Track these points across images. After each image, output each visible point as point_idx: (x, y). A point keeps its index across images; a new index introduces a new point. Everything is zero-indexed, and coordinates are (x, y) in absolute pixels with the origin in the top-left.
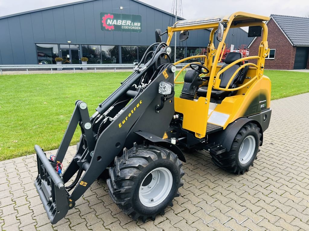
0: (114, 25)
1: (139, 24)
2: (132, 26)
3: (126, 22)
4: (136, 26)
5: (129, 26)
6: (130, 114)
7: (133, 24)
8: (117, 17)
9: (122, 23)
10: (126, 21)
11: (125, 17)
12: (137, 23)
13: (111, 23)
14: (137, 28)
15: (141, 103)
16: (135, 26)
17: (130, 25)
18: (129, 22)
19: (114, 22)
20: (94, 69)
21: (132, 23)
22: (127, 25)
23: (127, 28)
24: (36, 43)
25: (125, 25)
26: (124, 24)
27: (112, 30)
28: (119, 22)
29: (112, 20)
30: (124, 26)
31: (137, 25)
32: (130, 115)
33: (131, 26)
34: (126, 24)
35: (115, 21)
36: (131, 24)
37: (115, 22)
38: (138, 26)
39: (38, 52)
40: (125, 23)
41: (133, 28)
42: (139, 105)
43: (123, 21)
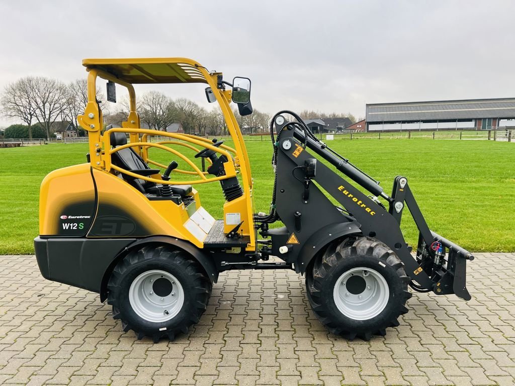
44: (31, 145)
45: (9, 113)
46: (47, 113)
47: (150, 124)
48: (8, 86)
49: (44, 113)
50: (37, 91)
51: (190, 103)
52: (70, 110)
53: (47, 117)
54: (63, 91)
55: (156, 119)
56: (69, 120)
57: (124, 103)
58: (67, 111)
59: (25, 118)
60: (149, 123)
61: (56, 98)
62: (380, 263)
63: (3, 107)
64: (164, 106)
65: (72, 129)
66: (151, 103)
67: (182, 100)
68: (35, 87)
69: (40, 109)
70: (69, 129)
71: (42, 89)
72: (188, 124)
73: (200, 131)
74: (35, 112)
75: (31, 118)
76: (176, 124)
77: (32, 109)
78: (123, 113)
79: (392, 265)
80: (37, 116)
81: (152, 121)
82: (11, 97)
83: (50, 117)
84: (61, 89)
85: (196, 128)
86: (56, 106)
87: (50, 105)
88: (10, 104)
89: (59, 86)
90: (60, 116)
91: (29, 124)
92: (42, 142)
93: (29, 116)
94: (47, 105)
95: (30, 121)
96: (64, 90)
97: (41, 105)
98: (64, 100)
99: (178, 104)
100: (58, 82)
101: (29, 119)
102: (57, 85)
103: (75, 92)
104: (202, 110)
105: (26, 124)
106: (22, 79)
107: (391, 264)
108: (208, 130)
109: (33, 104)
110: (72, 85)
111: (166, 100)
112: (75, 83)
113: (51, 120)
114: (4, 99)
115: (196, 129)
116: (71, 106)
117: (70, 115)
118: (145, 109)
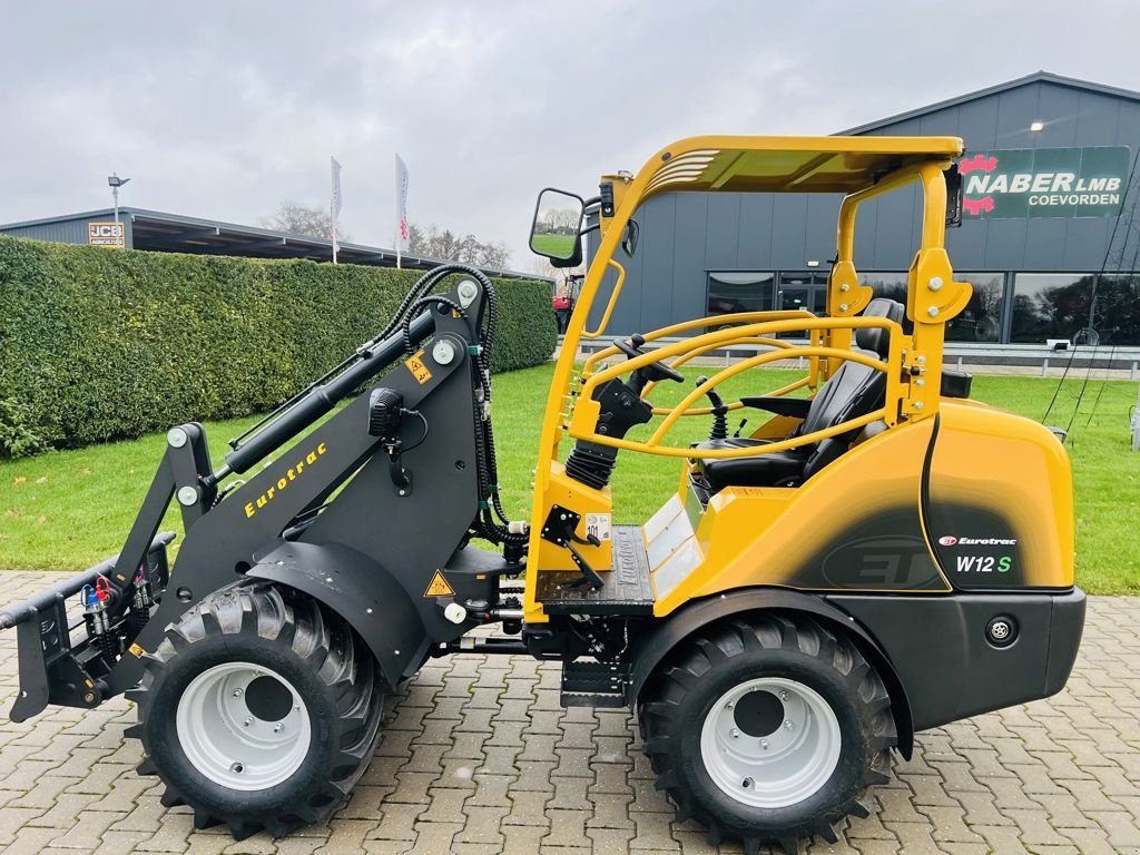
0: (997, 194)
1: (1114, 183)
2: (1079, 194)
3: (1053, 179)
4: (1099, 193)
5: (1064, 194)
6: (283, 481)
7: (1086, 184)
8: (1011, 162)
9: (1031, 183)
10: (1051, 175)
11: (1048, 160)
12: (1103, 181)
13: (981, 190)
14: (1102, 200)
15: (321, 451)
16: (1093, 192)
17: (1067, 188)
18: (1063, 180)
19: (997, 182)
20: (956, 363)
21: (1081, 181)
22: (1055, 189)
23: (1051, 201)
24: (708, 272)
25: (1046, 189)
26: (1041, 186)
27: (985, 215)
28: (1021, 183)
29: (987, 178)
30: (1039, 194)
31: (1105, 189)
32: (282, 484)
33: (1073, 192)
34: (1050, 186)
35: (1003, 178)
36: (1073, 185)
37: (1001, 184)
38: (1109, 193)
39: (711, 300)
40: (1048, 182)
41: (1083, 200)
42: (314, 458)
43: (1039, 177)
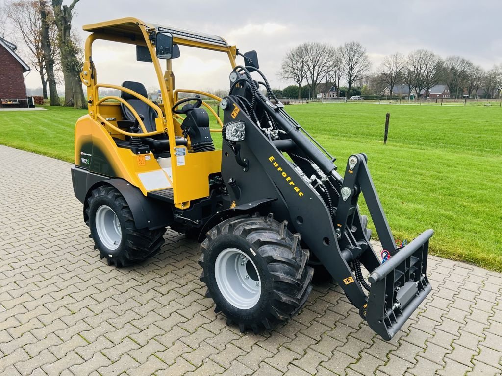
44: (297, 103)
45: (286, 76)
46: (316, 75)
47: (411, 86)
48: (289, 52)
49: (313, 75)
50: (310, 55)
51: (463, 61)
52: (335, 72)
53: (315, 79)
54: (331, 54)
55: (418, 80)
56: (333, 81)
57: (387, 64)
58: (332, 73)
59: (297, 80)
60: (409, 85)
61: (325, 60)
62: (251, 249)
63: (283, 70)
64: (431, 65)
65: (334, 90)
66: (416, 64)
67: (454, 58)
68: (309, 52)
69: (310, 71)
70: (332, 90)
71: (314, 53)
72: (456, 86)
73: (470, 94)
74: (306, 74)
75: (302, 80)
76: (441, 85)
77: (304, 71)
78: (384, 74)
79: (263, 256)
80: (307, 78)
81: (413, 82)
82: (289, 61)
83: (317, 79)
84: (330, 52)
85: (465, 89)
86: (323, 69)
87: (319, 68)
88: (289, 68)
89: (329, 49)
90: (325, 78)
91: (300, 85)
92: (305, 101)
93: (301, 78)
94: (317, 67)
95: (301, 82)
96: (333, 54)
97: (312, 68)
98: (331, 63)
99: (448, 63)
100: (328, 46)
101: (300, 81)
102: (328, 48)
103: (342, 54)
104: (477, 69)
105: (298, 85)
106: (300, 45)
107: (263, 254)
108: (481, 92)
109: (305, 67)
110: (341, 48)
111: (434, 59)
112: (343, 46)
113: (318, 82)
114: (284, 63)
115: (466, 92)
116: (336, 68)
117: (334, 77)
118: (409, 70)
